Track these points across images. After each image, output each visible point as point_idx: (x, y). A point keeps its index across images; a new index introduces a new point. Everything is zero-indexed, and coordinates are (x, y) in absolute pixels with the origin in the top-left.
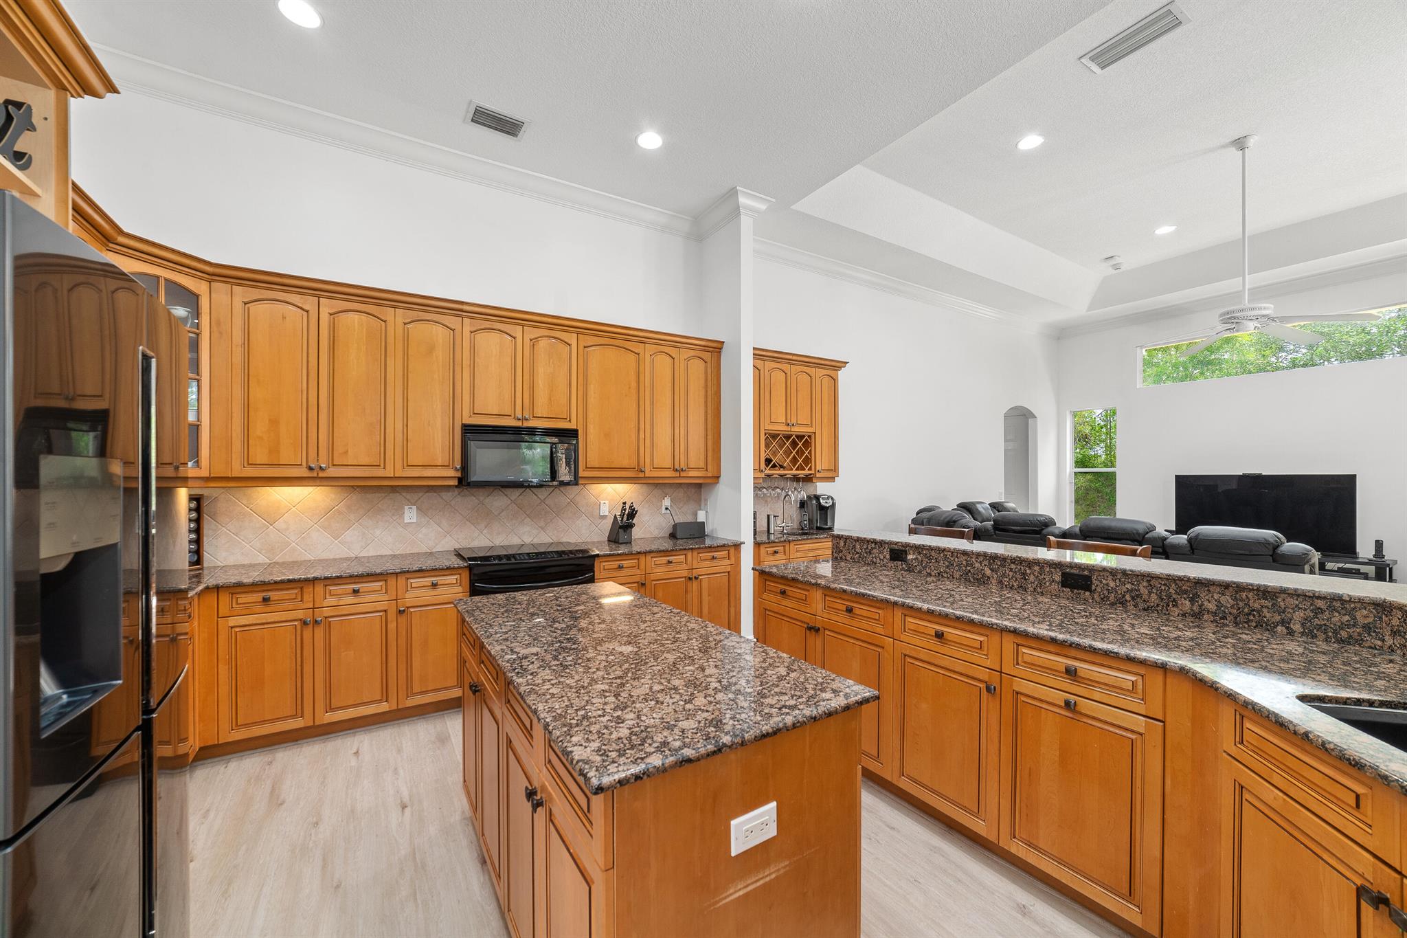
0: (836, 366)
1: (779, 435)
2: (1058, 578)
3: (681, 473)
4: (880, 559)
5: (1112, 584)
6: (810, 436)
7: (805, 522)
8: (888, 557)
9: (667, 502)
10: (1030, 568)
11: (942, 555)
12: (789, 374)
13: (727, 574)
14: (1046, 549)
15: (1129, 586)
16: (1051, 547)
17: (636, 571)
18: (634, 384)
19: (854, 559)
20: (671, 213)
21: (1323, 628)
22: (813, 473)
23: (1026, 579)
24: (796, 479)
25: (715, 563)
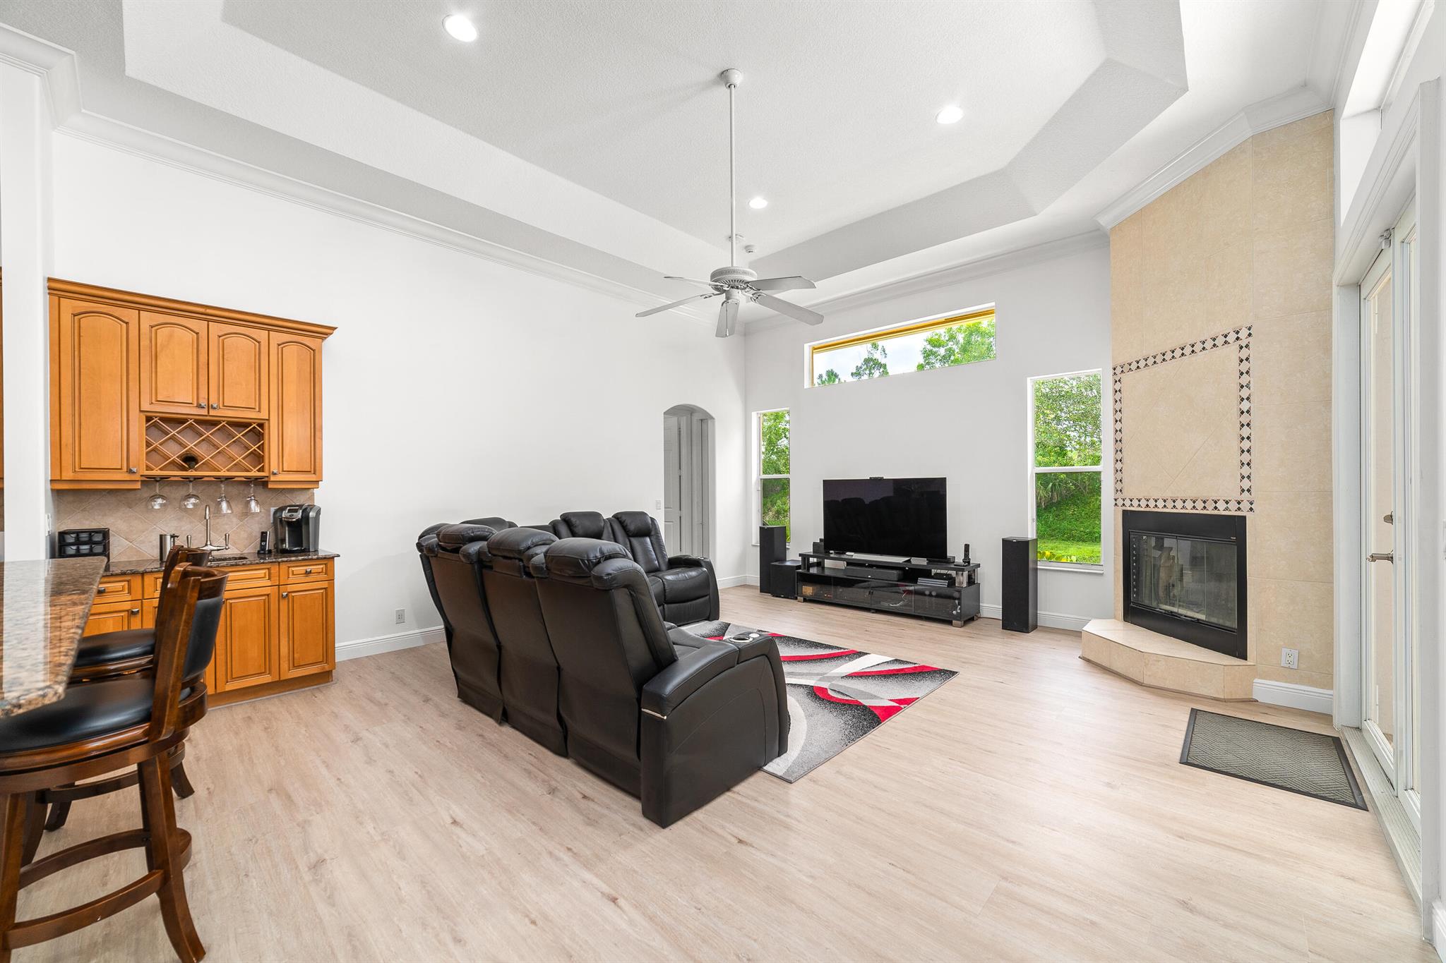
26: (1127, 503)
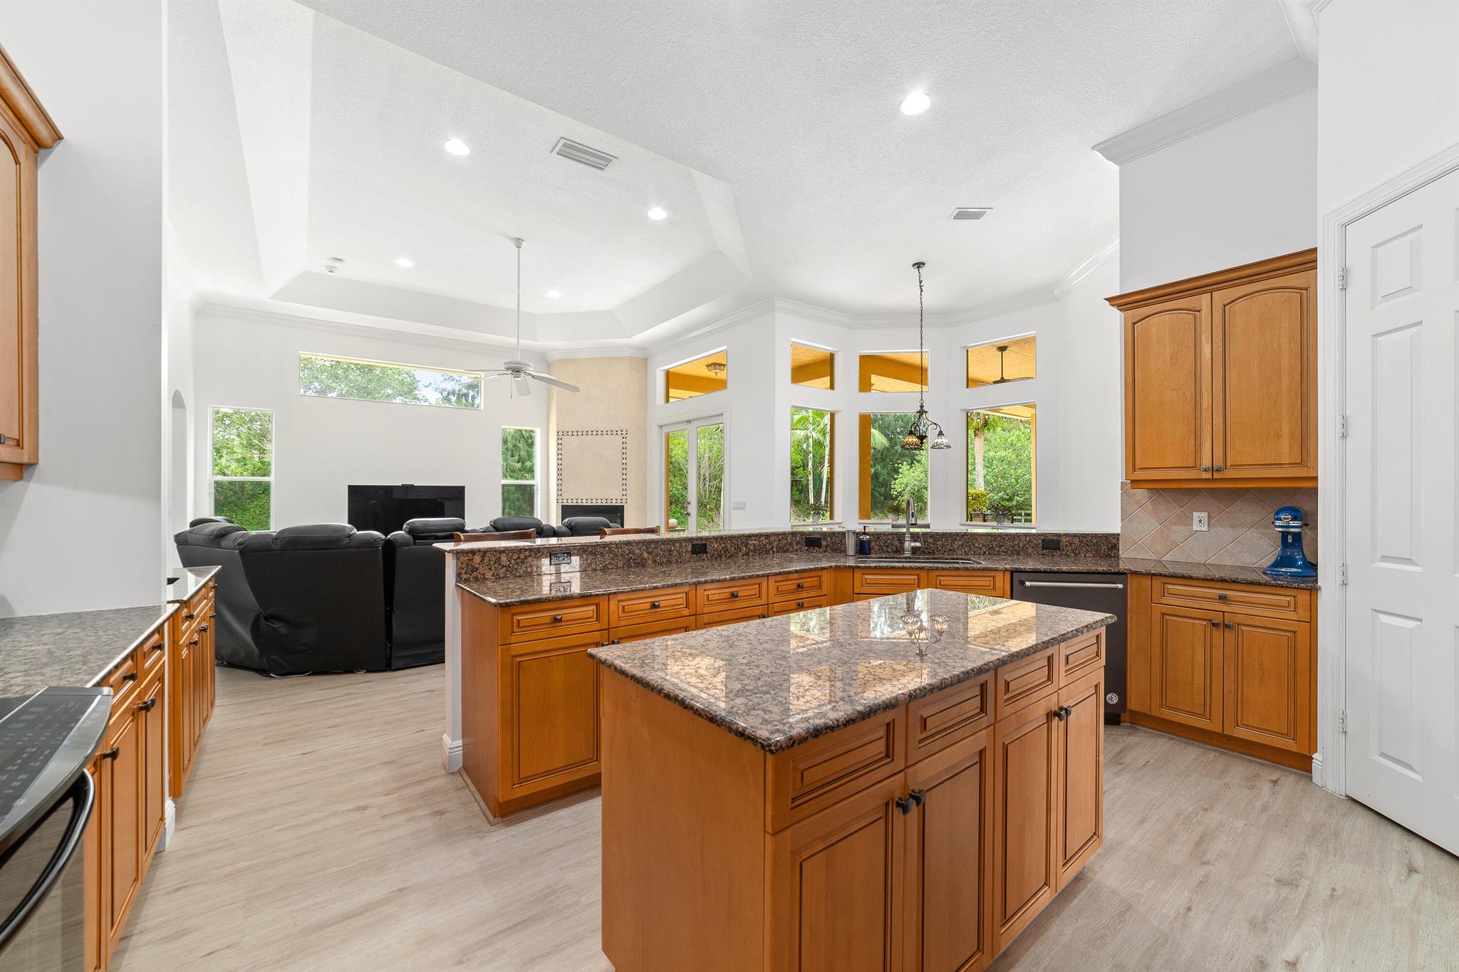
2: (689, 549)
15: (723, 545)
23: (671, 555)
26: (565, 501)
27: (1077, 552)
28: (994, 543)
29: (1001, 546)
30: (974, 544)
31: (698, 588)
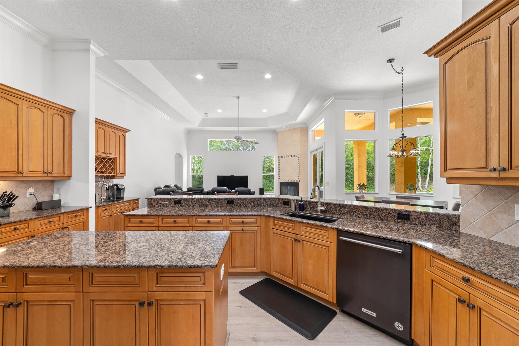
0: (126, 131)
1: (100, 157)
2: (226, 202)
3: (49, 174)
4: (170, 205)
5: (238, 202)
6: (114, 159)
7: (111, 196)
8: (173, 203)
9: (31, 190)
10: (219, 201)
11: (193, 200)
12: (106, 131)
13: (82, 223)
14: (214, 196)
15: (242, 202)
16: (216, 195)
17: (27, 230)
18: (14, 122)
19: (158, 206)
20: (37, 30)
21: (272, 204)
22: (116, 175)
23: (218, 204)
24: (107, 177)
25: (78, 218)
26: (281, 180)
27: (423, 223)
28: (367, 212)
29: (371, 214)
30: (355, 212)
31: (193, 217)
